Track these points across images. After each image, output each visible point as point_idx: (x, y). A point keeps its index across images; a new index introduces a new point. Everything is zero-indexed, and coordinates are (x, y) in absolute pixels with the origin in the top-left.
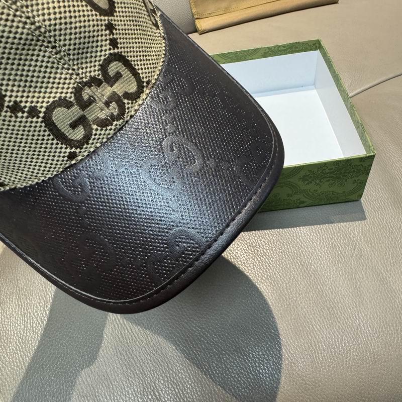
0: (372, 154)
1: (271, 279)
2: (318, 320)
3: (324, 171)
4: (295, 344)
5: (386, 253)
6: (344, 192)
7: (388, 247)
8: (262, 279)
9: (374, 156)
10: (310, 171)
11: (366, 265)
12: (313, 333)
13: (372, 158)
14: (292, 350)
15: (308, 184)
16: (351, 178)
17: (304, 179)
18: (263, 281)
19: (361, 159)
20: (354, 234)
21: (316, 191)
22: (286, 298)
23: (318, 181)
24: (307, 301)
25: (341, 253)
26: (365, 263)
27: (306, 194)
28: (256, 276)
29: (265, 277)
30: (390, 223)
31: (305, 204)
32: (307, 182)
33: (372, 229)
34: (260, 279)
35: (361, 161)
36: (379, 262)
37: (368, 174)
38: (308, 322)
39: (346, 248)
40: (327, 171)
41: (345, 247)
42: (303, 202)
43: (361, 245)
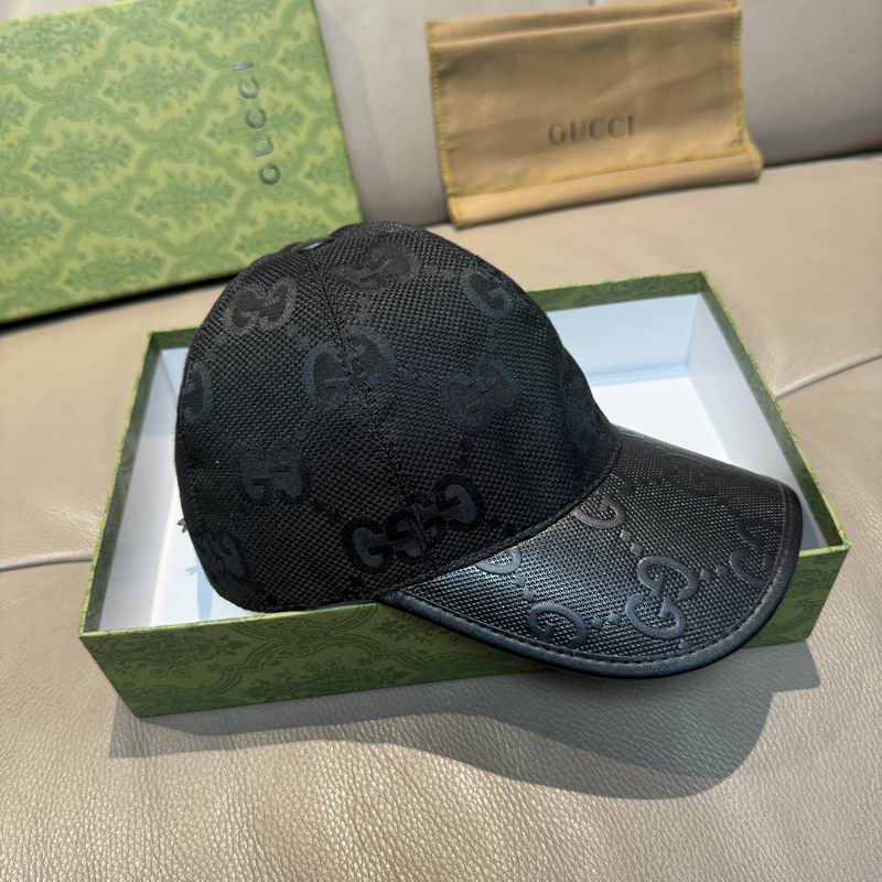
0: (843, 548)
1: (606, 811)
5: (866, 764)
7: (871, 750)
8: (584, 810)
9: (846, 552)
11: (822, 790)
13: (842, 555)
18: (586, 815)
19: (819, 559)
20: (797, 715)
25: (766, 758)
26: (818, 784)
28: (571, 801)
29: (592, 806)
30: (875, 692)
33: (835, 705)
34: (580, 809)
35: (816, 562)
36: (851, 784)
37: (829, 587)
39: (777, 746)
41: (774, 743)
43: (812, 743)
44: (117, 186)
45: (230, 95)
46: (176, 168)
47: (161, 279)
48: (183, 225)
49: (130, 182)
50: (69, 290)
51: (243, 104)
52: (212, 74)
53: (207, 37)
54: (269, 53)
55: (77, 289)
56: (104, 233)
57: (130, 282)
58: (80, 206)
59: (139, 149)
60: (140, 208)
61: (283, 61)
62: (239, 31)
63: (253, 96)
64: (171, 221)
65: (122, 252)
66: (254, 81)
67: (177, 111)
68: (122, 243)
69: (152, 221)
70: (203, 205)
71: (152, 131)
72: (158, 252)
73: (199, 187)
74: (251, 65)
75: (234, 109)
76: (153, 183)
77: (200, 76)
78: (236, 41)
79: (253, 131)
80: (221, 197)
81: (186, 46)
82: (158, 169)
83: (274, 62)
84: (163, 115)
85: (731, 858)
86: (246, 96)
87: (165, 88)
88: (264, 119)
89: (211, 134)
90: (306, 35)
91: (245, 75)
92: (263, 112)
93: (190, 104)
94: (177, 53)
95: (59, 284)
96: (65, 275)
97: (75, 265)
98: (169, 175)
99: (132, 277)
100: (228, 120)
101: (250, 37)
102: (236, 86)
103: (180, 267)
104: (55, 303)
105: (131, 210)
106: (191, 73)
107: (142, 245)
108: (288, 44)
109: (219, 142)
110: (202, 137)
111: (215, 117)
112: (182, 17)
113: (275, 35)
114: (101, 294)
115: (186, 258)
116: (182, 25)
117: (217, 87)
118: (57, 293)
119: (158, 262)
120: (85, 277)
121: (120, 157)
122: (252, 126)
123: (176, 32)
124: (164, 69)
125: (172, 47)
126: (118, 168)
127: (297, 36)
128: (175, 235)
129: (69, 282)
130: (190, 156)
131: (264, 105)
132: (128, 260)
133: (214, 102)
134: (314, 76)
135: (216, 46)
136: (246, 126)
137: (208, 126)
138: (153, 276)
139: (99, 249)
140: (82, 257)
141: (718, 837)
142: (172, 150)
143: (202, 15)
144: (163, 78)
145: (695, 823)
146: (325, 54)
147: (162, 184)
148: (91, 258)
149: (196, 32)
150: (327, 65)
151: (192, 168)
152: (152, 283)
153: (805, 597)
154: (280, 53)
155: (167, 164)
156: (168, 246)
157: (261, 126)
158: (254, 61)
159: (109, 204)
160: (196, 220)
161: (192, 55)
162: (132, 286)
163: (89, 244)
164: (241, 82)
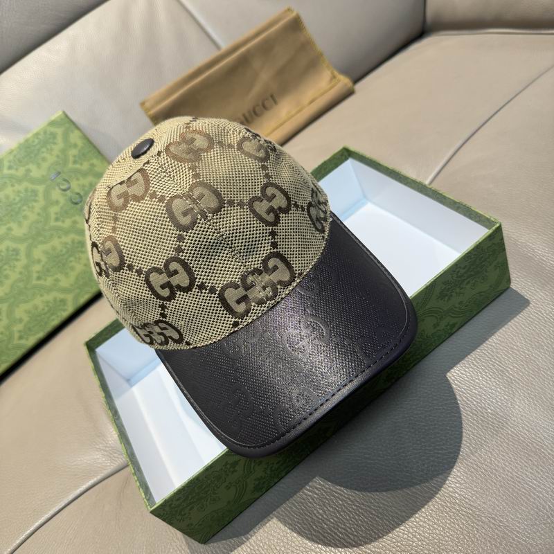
0: (498, 225)
2: (531, 473)
3: (459, 274)
4: (518, 518)
6: (491, 286)
9: (500, 226)
10: (445, 283)
12: (533, 493)
13: (499, 229)
14: (519, 527)
15: (449, 299)
16: (490, 265)
17: (442, 296)
19: (490, 237)
21: (461, 303)
22: (477, 465)
23: (458, 290)
24: (504, 456)
27: (453, 313)
31: (457, 327)
32: (447, 298)
35: (490, 240)
37: (504, 250)
38: (519, 482)
40: (462, 271)
42: (454, 325)
44: (21, 273)
45: (56, 194)
46: (47, 247)
47: (70, 310)
48: (67, 275)
49: (26, 267)
50: (23, 342)
51: (66, 195)
52: (41, 189)
53: (28, 171)
54: (65, 162)
55: (27, 339)
56: (26, 302)
57: (53, 320)
58: (6, 294)
59: (22, 247)
60: (39, 278)
61: (75, 162)
62: (44, 159)
63: (69, 188)
64: (59, 276)
65: (41, 306)
66: (65, 180)
67: (32, 217)
68: (39, 301)
69: (49, 281)
70: (72, 259)
71: (25, 235)
72: (61, 296)
73: (64, 250)
74: (59, 173)
75: (62, 200)
76: (39, 261)
77: (35, 193)
78: (45, 165)
79: (79, 206)
80: (79, 249)
81: (19, 181)
82: (38, 253)
83: (70, 165)
84: (26, 223)
85: (524, 438)
86: (64, 190)
87: (20, 208)
88: (81, 197)
89: (57, 219)
90: (80, 143)
91: (59, 180)
92: (78, 194)
93: (37, 210)
94: (17, 187)
95: (16, 342)
96: (16, 335)
97: (20, 327)
98: (46, 252)
99: (53, 317)
100: (62, 208)
101: (51, 159)
102: (57, 188)
103: (76, 298)
104: (19, 353)
105: (34, 282)
106: (29, 194)
107: (49, 297)
108: (73, 152)
109: (63, 221)
110: (53, 223)
111: (54, 210)
112: (10, 168)
113: (64, 151)
114: (41, 335)
115: (77, 291)
116: (12, 172)
117: (47, 194)
118: (18, 347)
119: (63, 301)
120: (28, 330)
121: (13, 257)
122: (76, 204)
123: (11, 177)
124: (14, 199)
125: (13, 186)
126: (16, 263)
127: (75, 146)
128: (65, 282)
129: (21, 338)
130: (51, 236)
131: (77, 190)
132: (46, 309)
133: (50, 203)
134: (95, 161)
135: (36, 173)
136: (73, 205)
137: (53, 216)
138: (64, 310)
139: (28, 312)
140: (21, 320)
141: (511, 431)
142: (41, 239)
143: (20, 161)
144: (16, 204)
145: (496, 431)
146: (95, 147)
147: (44, 259)
148: (26, 319)
149: (21, 172)
150: (99, 152)
151: (56, 242)
152: (65, 314)
153: (496, 262)
154: (71, 159)
155: (41, 247)
156: (64, 290)
157: (81, 202)
158: (59, 170)
159: (21, 285)
160: (72, 268)
161: (25, 184)
162: (56, 322)
163: (21, 312)
164: (58, 185)
